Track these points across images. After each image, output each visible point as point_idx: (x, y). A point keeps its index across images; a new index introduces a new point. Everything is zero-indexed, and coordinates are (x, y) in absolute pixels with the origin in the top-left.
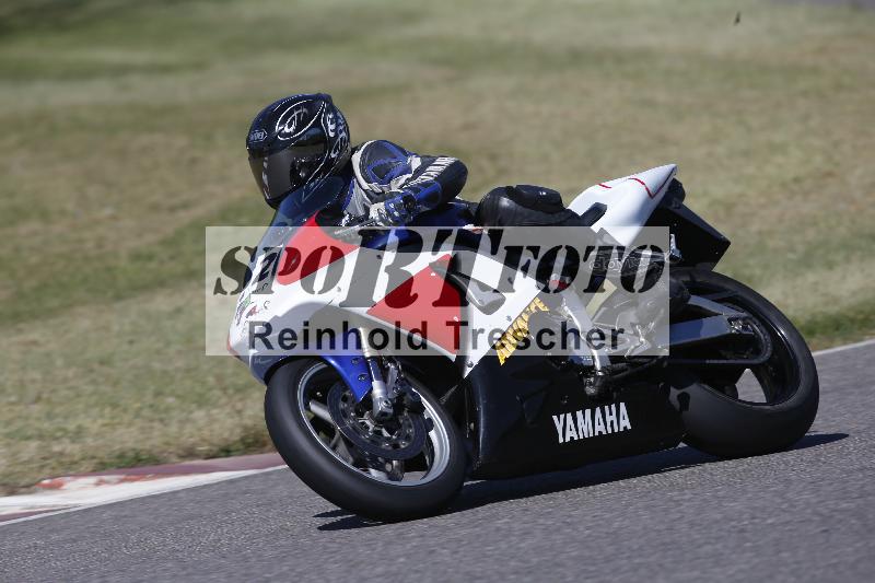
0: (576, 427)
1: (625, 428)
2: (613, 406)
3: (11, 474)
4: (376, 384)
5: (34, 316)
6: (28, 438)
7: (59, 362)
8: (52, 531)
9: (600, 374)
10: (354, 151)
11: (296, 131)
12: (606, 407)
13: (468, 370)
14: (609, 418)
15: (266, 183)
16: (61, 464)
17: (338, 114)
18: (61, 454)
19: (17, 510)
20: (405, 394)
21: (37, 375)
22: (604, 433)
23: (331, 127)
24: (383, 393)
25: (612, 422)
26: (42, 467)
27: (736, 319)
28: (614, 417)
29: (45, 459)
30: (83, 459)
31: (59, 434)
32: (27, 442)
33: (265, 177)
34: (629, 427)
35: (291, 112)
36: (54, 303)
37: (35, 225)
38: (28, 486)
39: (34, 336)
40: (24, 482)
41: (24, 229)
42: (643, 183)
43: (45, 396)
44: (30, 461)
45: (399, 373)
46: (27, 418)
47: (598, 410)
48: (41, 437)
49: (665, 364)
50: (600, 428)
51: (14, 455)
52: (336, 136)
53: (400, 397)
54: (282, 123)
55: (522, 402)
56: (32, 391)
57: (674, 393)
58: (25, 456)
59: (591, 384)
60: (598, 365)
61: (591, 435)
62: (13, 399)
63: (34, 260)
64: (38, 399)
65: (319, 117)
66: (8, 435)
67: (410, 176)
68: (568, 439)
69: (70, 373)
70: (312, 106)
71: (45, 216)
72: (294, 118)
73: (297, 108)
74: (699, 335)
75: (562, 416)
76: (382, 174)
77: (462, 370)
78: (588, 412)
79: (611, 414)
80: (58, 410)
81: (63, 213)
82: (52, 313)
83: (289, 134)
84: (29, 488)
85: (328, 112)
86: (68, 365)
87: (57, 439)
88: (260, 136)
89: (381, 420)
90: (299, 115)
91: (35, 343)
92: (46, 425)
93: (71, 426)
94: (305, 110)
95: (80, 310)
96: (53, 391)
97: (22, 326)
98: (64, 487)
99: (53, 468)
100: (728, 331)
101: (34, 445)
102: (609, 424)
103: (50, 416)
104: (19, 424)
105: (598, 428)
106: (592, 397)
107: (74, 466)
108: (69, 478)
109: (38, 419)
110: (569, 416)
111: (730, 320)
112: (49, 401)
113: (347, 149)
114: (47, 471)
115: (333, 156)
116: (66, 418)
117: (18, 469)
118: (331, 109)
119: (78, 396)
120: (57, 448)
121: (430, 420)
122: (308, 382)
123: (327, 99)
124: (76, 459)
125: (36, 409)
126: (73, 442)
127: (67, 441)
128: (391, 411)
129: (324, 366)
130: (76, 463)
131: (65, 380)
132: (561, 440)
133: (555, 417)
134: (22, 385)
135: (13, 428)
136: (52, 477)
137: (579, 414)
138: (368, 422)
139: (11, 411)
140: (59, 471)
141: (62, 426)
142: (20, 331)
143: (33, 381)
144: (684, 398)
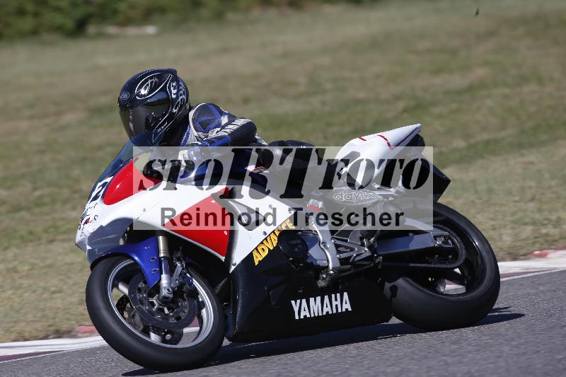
0: (309, 308)
1: (347, 309)
2: (338, 295)
3: (515, 247)
4: (164, 277)
5: (531, 145)
6: (526, 224)
7: (547, 176)
8: (540, 284)
9: (332, 272)
10: (191, 109)
11: (149, 93)
12: (333, 296)
13: (233, 268)
14: (334, 303)
15: (132, 129)
16: (547, 241)
17: (181, 83)
18: (547, 235)
19: (517, 270)
20: (184, 284)
21: (533, 184)
22: (330, 313)
23: (174, 91)
24: (167, 283)
25: (337, 306)
26: (535, 243)
27: (440, 236)
28: (338, 303)
29: (536, 237)
30: (561, 238)
31: (546, 222)
32: (526, 227)
33: (131, 125)
34: (350, 309)
35: (146, 81)
36: (544, 137)
37: (533, 86)
38: (525, 255)
39: (532, 158)
40: (523, 252)
41: (527, 89)
42: (386, 139)
43: (537, 197)
44: (527, 239)
45: (183, 269)
46: (525, 211)
47: (326, 298)
48: (534, 223)
49: (380, 267)
50: (327, 309)
51: (516, 235)
52: (177, 97)
53: (181, 286)
54: (140, 87)
55: (269, 291)
56: (529, 194)
57: (388, 285)
58: (524, 236)
59: (323, 279)
60: (331, 266)
61: (320, 314)
62: (517, 198)
63: (533, 109)
64: (532, 199)
65: (166, 84)
66: (513, 222)
67: (219, 129)
68: (302, 317)
69: (553, 183)
70: (162, 77)
71: (540, 81)
72: (148, 85)
73: (151, 78)
74: (408, 247)
75: (298, 301)
76: (204, 127)
77: (229, 267)
78: (319, 298)
79: (336, 300)
80: (545, 207)
81: (552, 79)
82: (543, 144)
83: (144, 95)
84: (526, 256)
85: (173, 81)
86: (552, 178)
87: (544, 225)
88: (126, 96)
89: (165, 301)
90: (151, 83)
91: (532, 163)
92: (537, 216)
93: (554, 217)
94: (156, 80)
95: (560, 142)
96: (543, 194)
97: (523, 151)
98: (549, 256)
99: (541, 244)
100: (432, 245)
101: (529, 228)
102: (334, 306)
103: (540, 211)
104: (520, 215)
105: (325, 310)
106: (322, 288)
107: (555, 243)
108: (550, 251)
109: (532, 212)
110: (304, 301)
111: (435, 238)
112: (540, 201)
113: (185, 106)
114: (538, 245)
115: (174, 111)
116: (550, 211)
117: (519, 244)
118: (176, 79)
119: (558, 198)
120: (544, 231)
121: (203, 302)
122: (117, 273)
123: (173, 72)
124: (557, 238)
125: (531, 206)
126: (555, 227)
127: (550, 226)
128: (171, 296)
129: (132, 262)
130: (555, 241)
131: (550, 187)
132: (297, 318)
133: (293, 302)
134: (523, 189)
135: (516, 217)
136: (541, 250)
137: (312, 300)
138: (155, 302)
139: (515, 206)
140: (546, 246)
141: (548, 217)
142: (522, 155)
143: (530, 187)
144: (394, 289)
